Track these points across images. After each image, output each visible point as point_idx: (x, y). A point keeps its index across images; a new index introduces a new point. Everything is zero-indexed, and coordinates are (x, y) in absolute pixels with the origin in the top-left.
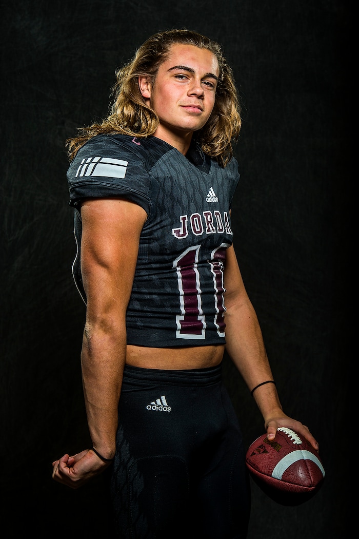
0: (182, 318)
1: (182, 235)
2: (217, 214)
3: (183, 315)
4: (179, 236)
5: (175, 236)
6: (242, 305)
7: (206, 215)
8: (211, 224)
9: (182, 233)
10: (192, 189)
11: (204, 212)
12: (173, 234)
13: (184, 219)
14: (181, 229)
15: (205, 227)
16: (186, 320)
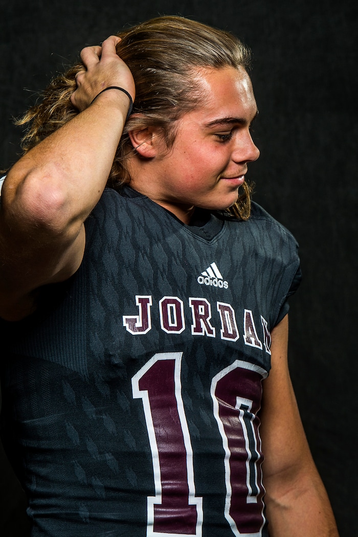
0: (158, 500)
1: (140, 329)
2: (224, 308)
3: (158, 494)
4: (134, 331)
5: (128, 329)
6: (306, 491)
7: (196, 304)
8: (205, 321)
9: (139, 324)
10: (165, 256)
11: (191, 299)
12: (125, 324)
13: (144, 302)
14: (139, 318)
15: (189, 323)
16: (164, 504)
